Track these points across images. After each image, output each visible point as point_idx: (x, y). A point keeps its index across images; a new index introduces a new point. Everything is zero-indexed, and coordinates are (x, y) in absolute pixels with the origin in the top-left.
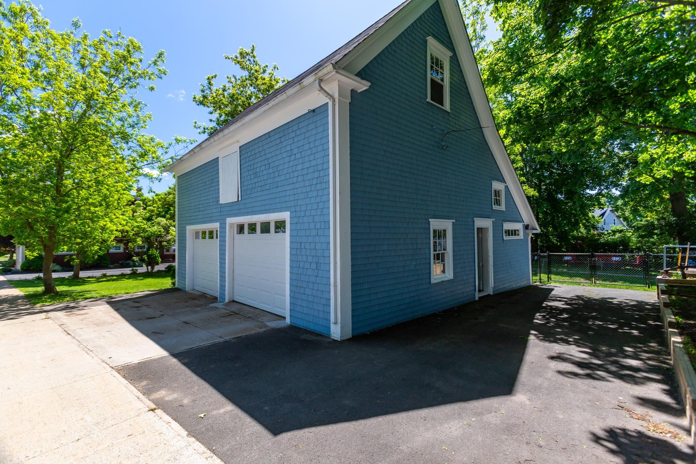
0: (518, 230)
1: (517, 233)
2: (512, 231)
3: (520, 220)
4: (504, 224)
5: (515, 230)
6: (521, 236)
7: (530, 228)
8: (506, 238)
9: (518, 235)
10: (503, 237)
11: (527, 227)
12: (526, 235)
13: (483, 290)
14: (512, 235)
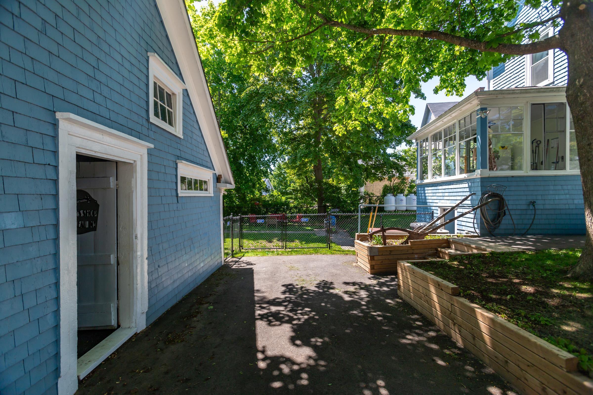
0: (205, 182)
1: (204, 187)
2: (196, 180)
3: (209, 165)
4: (180, 165)
5: (201, 182)
6: (211, 193)
7: (223, 179)
8: (183, 192)
9: (206, 190)
10: (176, 190)
11: (218, 179)
12: (217, 190)
13: (119, 326)
14: (196, 189)
